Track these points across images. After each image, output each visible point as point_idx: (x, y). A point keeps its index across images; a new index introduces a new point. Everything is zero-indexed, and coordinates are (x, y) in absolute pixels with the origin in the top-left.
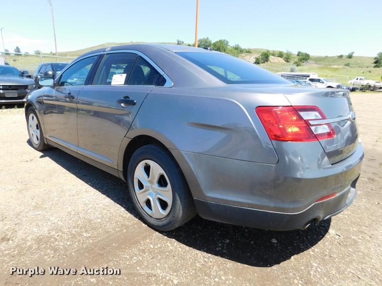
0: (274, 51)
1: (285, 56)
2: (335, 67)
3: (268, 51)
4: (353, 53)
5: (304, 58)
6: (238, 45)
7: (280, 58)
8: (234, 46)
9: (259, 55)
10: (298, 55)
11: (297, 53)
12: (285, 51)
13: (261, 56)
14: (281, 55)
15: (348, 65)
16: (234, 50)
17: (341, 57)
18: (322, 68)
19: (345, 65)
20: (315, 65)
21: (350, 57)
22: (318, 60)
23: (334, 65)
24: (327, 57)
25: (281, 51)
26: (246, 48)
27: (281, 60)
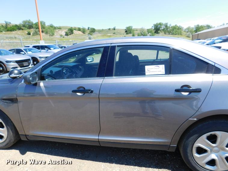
0: (75, 27)
1: (82, 30)
2: (109, 35)
3: (71, 27)
4: (115, 27)
5: (93, 31)
6: (52, 24)
7: (79, 31)
8: (50, 25)
9: (67, 30)
10: (88, 29)
11: (87, 28)
12: (81, 27)
13: (68, 31)
14: (79, 29)
15: (114, 33)
16: (50, 27)
17: (110, 29)
18: (103, 36)
19: (113, 34)
20: (99, 35)
21: (114, 29)
22: (100, 31)
23: (108, 34)
24: (103, 29)
25: (79, 27)
26: (58, 26)
27: (80, 32)
